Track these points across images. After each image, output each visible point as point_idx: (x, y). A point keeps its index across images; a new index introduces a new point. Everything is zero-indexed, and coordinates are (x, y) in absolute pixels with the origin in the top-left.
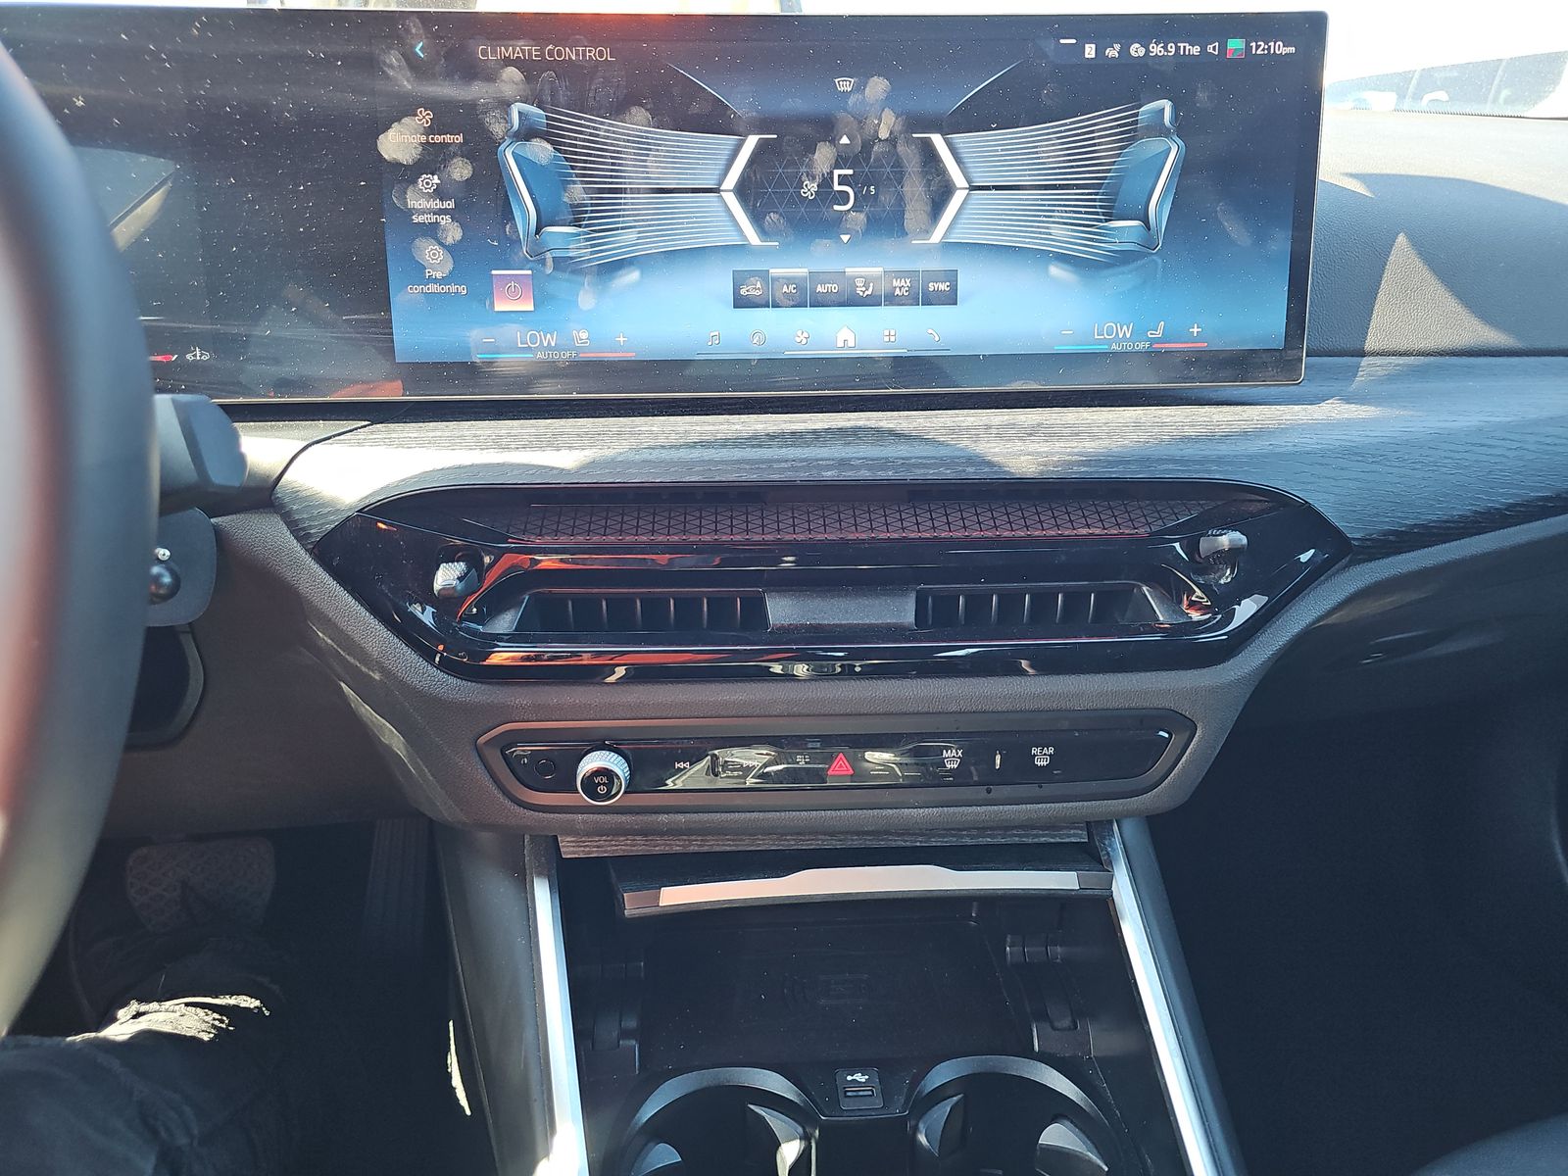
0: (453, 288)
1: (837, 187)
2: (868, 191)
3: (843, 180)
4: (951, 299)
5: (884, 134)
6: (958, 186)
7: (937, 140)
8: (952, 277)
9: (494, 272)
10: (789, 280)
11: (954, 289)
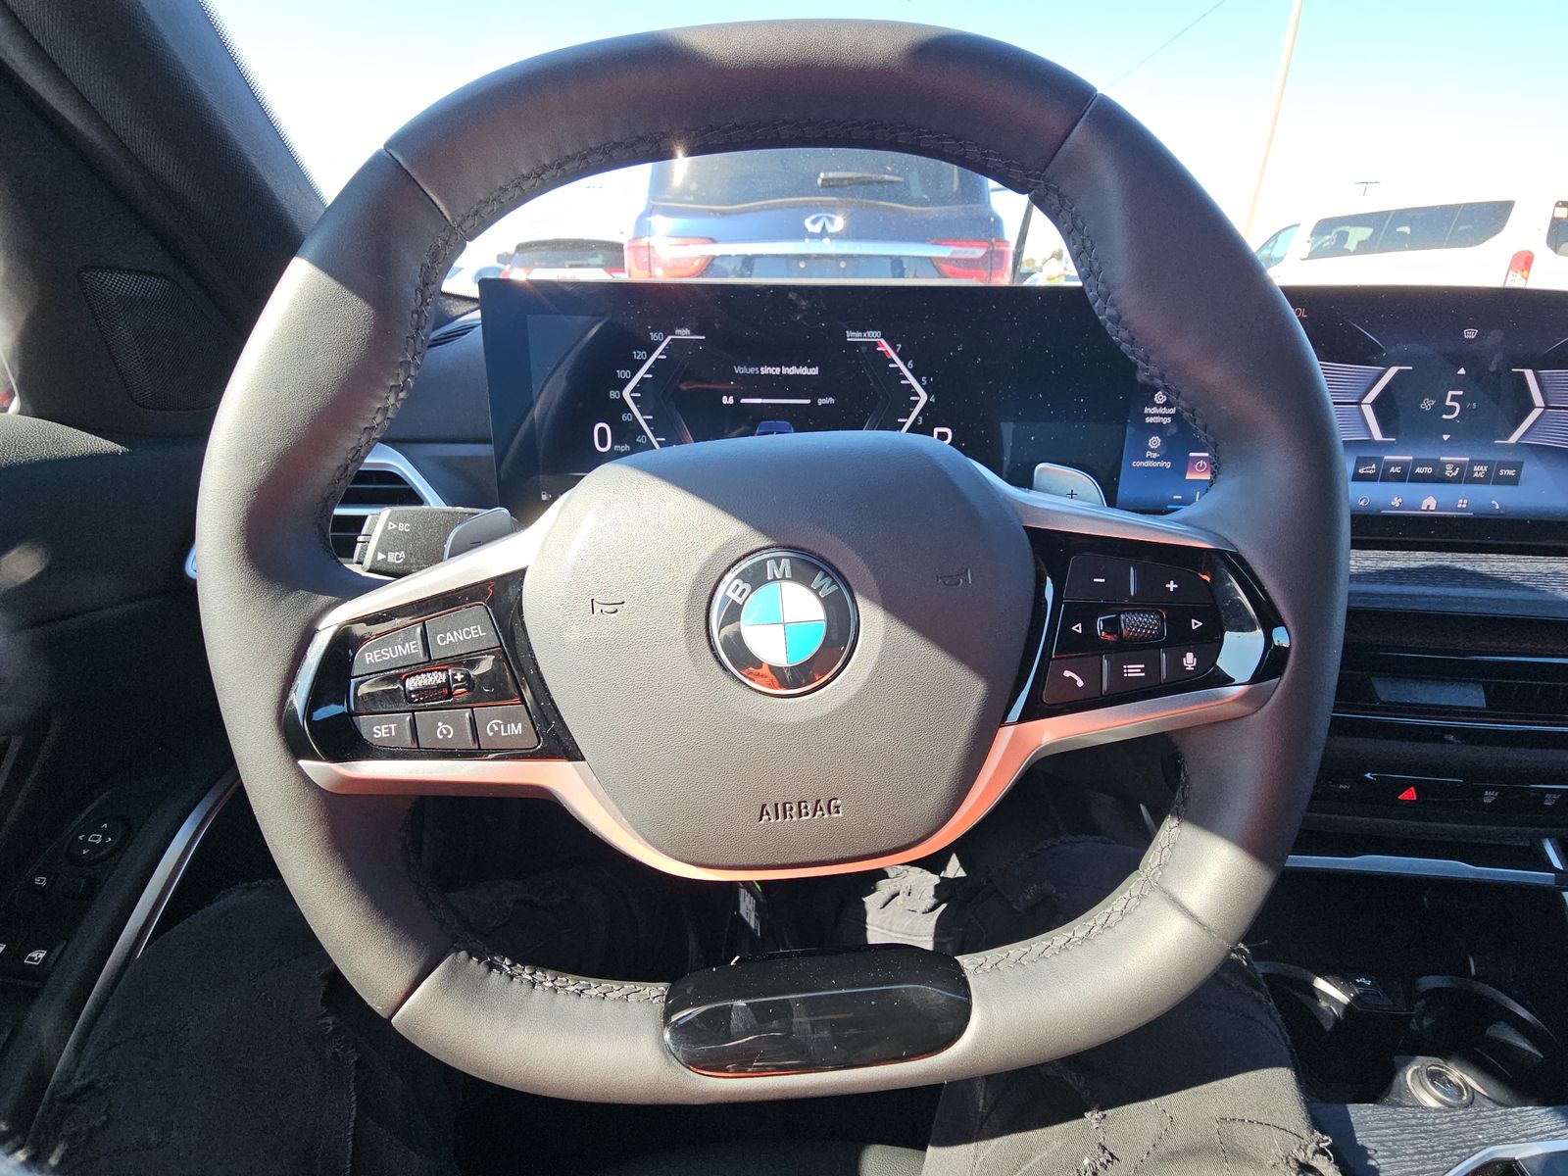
0: (1162, 464)
1: (1448, 403)
2: (1471, 406)
3: (1454, 398)
4: (1513, 481)
5: (1492, 368)
6: (1537, 405)
7: (1529, 374)
8: (1518, 466)
9: (1191, 454)
10: (1396, 464)
11: (1518, 474)
